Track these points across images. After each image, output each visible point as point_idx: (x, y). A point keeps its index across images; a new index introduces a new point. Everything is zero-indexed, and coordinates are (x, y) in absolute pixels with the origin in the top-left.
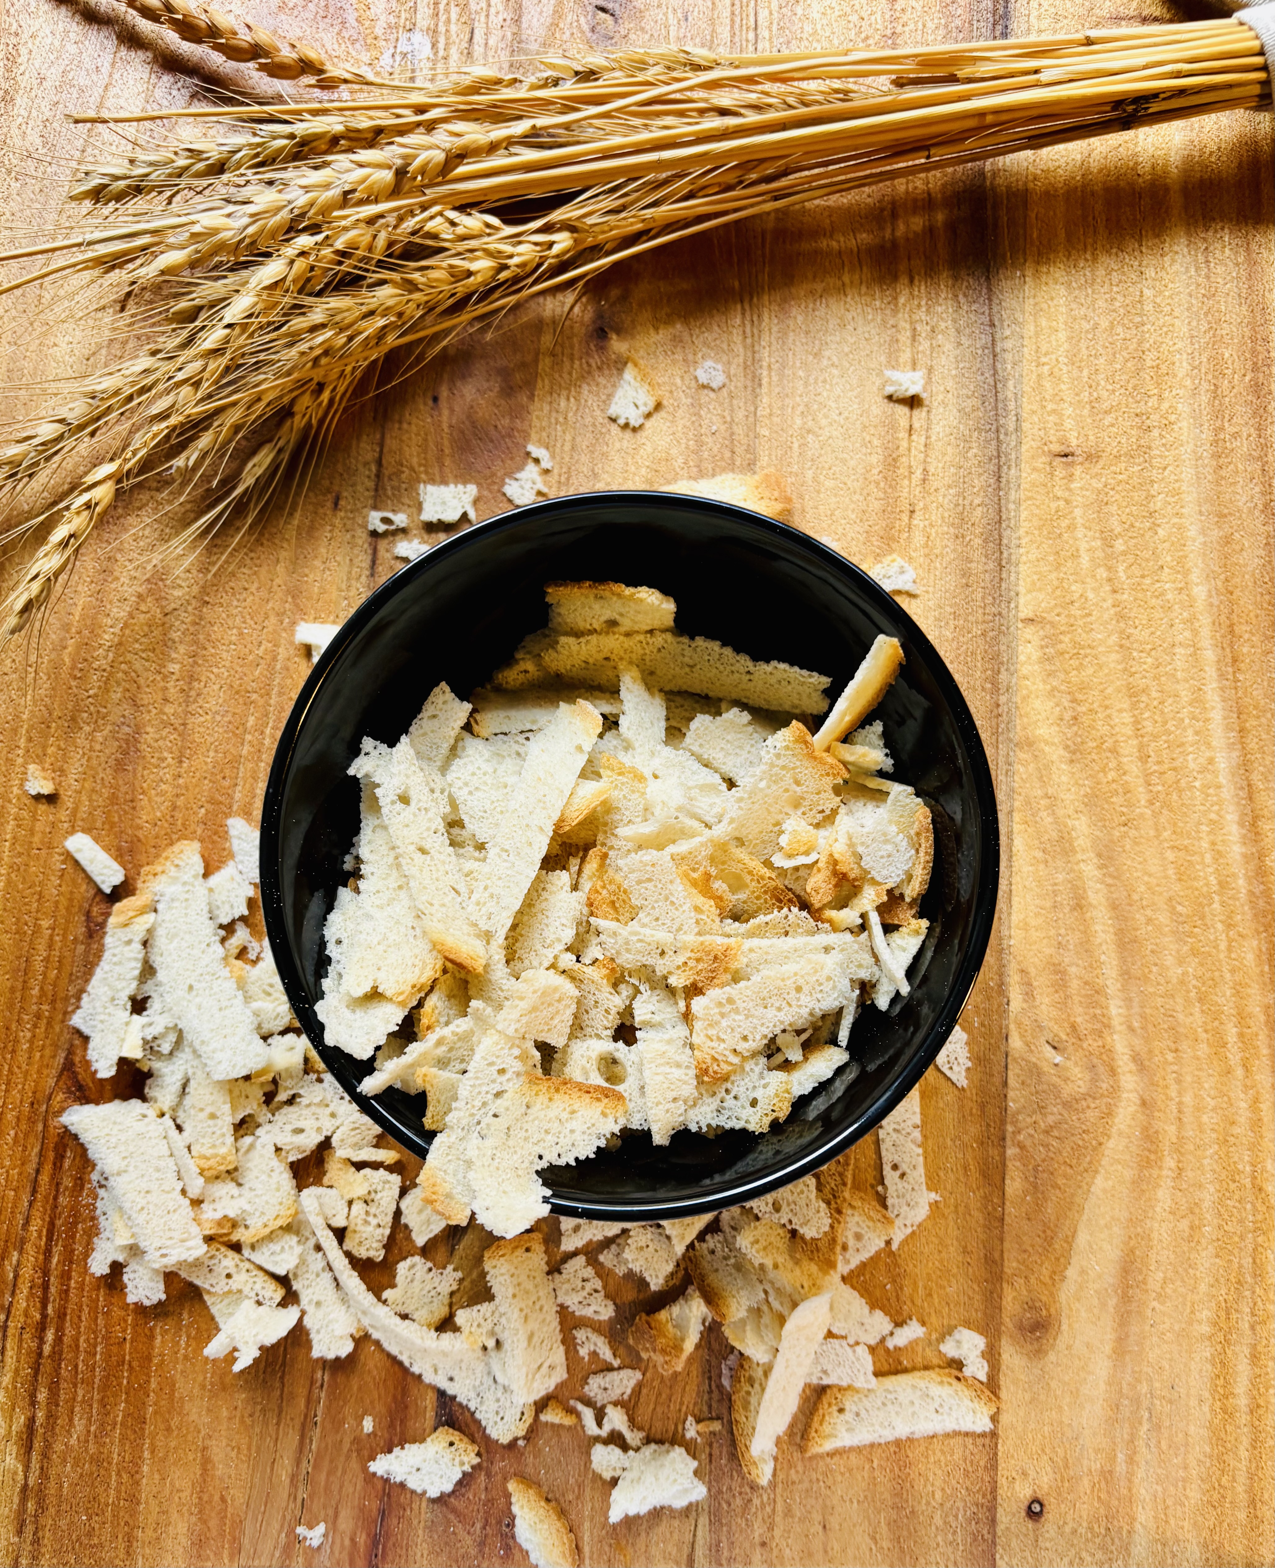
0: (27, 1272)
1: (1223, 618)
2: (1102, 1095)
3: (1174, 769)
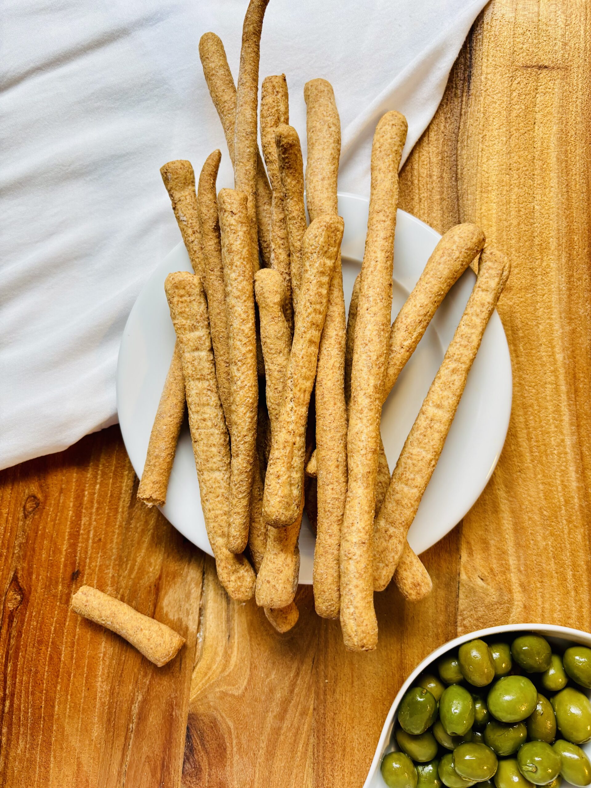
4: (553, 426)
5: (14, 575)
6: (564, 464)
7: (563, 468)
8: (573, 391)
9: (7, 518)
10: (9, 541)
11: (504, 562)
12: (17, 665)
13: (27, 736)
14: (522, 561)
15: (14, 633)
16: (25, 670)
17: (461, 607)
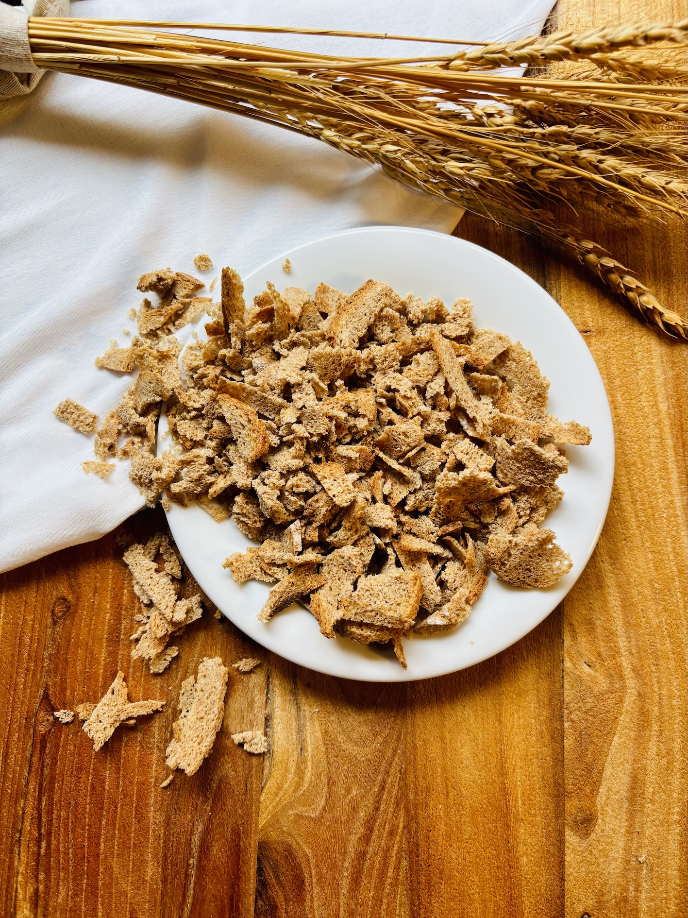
0: (29, 810)
1: (677, 421)
2: (616, 691)
3: (652, 508)
4: (660, 486)
5: (44, 692)
6: (675, 528)
7: (674, 533)
8: (680, 445)
9: (33, 625)
10: (36, 652)
11: (612, 645)
12: (53, 798)
13: (68, 881)
14: (633, 643)
15: (48, 761)
16: (63, 804)
17: (567, 700)
